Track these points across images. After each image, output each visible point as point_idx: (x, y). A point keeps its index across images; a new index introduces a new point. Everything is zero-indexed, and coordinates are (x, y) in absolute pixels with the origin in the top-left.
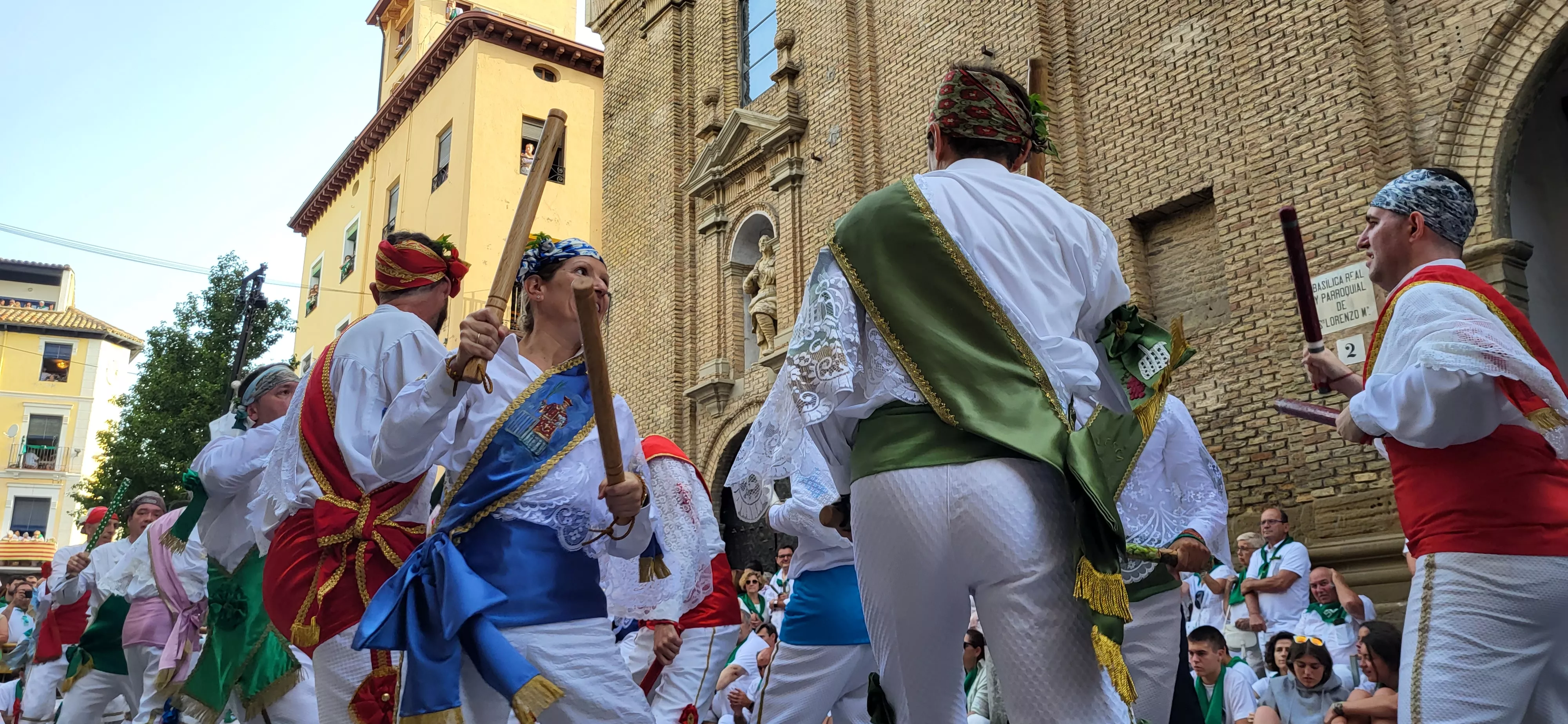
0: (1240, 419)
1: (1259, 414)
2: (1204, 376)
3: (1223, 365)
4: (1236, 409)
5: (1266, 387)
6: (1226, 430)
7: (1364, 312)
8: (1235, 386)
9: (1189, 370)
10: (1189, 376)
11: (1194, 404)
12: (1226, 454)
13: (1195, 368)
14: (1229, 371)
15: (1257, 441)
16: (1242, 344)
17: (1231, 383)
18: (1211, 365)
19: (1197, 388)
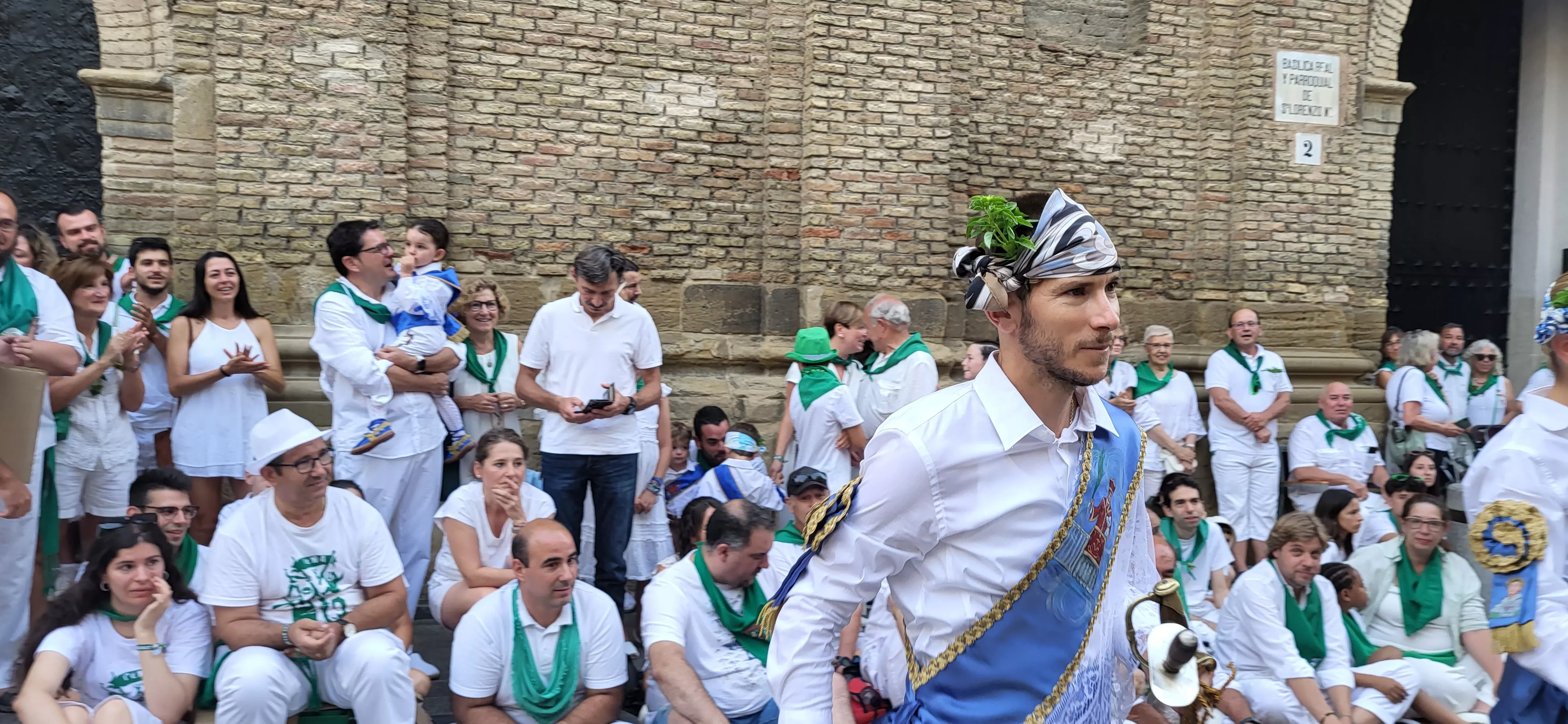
0: (1141, 182)
1: (1161, 182)
2: (1101, 112)
3: (1128, 107)
4: (1134, 169)
5: (1176, 153)
6: (1121, 191)
7: (1327, 112)
8: (1139, 140)
9: (1083, 98)
10: (1082, 107)
11: (1083, 144)
12: (1116, 221)
13: (1093, 99)
14: (1134, 117)
15: (1154, 214)
16: (1155, 90)
17: (1135, 134)
18: (1114, 102)
19: (1091, 125)
